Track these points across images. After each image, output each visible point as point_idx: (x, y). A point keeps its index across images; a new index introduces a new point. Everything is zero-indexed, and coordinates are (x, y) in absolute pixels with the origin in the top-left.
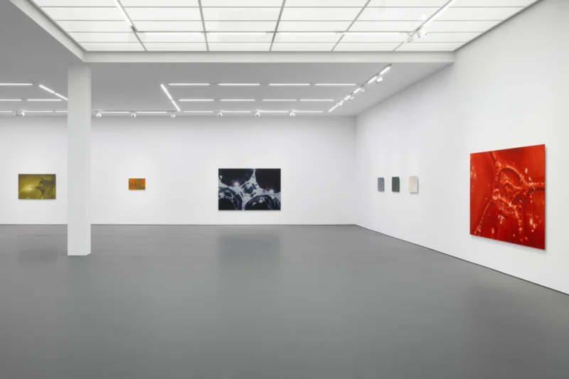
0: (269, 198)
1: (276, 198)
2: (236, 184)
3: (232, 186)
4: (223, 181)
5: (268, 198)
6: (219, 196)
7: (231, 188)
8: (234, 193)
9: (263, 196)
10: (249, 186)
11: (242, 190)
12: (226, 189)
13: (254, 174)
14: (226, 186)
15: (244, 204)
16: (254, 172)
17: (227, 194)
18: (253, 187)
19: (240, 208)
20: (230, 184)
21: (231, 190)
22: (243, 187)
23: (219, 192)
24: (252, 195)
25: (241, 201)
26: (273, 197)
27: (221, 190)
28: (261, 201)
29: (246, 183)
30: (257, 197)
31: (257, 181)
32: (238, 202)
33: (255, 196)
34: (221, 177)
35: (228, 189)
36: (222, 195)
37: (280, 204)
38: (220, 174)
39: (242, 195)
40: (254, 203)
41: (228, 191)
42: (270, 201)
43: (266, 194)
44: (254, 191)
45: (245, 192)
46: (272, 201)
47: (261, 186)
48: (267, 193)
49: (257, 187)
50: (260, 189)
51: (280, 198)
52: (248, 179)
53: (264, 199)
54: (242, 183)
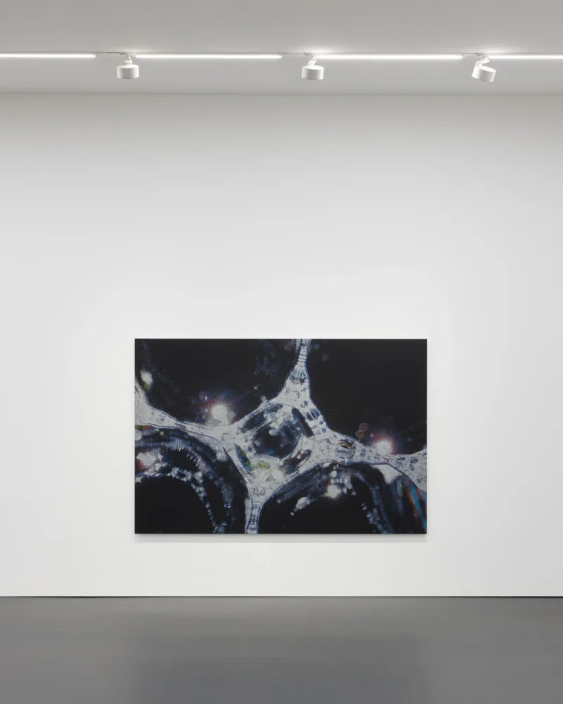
0: (376, 476)
1: (403, 478)
2: (219, 411)
3: (200, 419)
4: (156, 396)
5: (367, 475)
6: (139, 469)
7: (191, 428)
8: (207, 452)
9: (342, 468)
10: (276, 423)
11: (245, 440)
12: (169, 434)
13: (300, 367)
14: (170, 422)
15: (254, 506)
16: (304, 353)
17: (173, 458)
18: (299, 425)
19: (236, 526)
20: (188, 409)
21: (194, 441)
22: (249, 426)
23: (138, 450)
24: (292, 465)
25: (241, 493)
26: (389, 474)
27: (148, 439)
28: (333, 492)
29: (264, 405)
30: (318, 470)
31: (315, 396)
32: (227, 494)
33: (304, 468)
34: (147, 378)
35: (180, 434)
36: (153, 461)
37: (423, 504)
38: (140, 366)
39: (245, 460)
40: (302, 502)
41: (177, 445)
42: (374, 491)
43: (357, 458)
44: (304, 443)
45: (260, 451)
46: (386, 490)
47: (333, 424)
48: (360, 453)
49: (318, 424)
50: (330, 433)
51: (423, 479)
52: (274, 388)
53: (346, 480)
54: (244, 406)
